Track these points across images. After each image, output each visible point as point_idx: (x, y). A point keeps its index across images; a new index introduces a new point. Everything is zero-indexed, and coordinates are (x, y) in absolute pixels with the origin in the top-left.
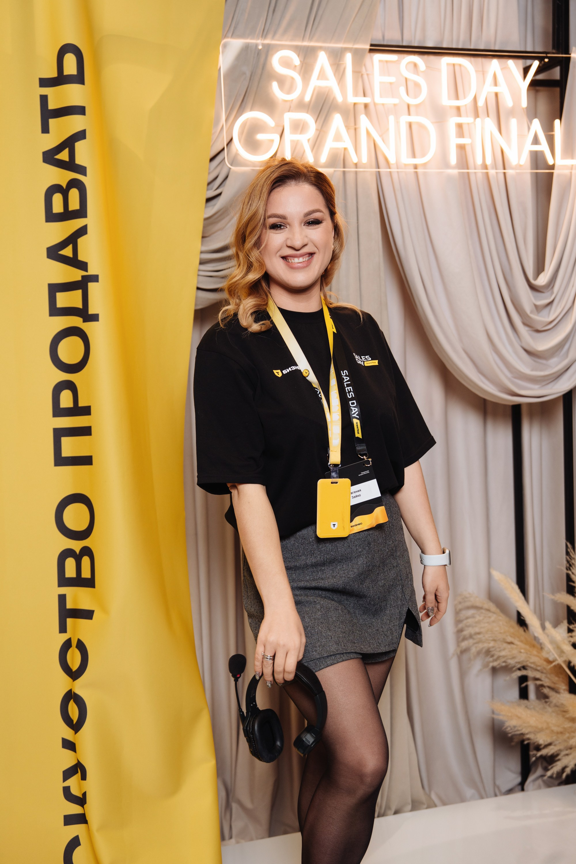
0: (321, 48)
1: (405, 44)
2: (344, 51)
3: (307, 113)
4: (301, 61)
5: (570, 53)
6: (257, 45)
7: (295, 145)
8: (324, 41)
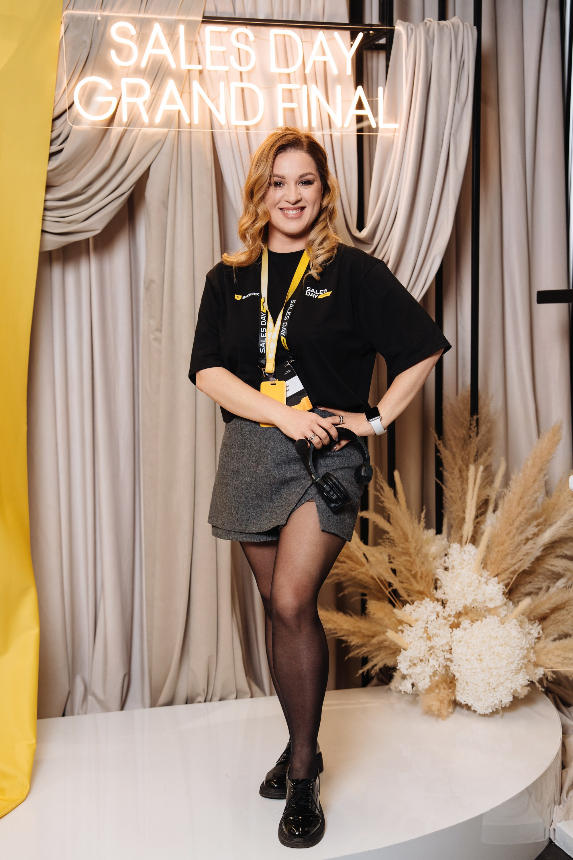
0: (156, 20)
1: (237, 16)
2: (177, 22)
3: (143, 79)
4: (137, 31)
5: (394, 25)
6: (96, 17)
7: (132, 108)
8: (159, 14)
